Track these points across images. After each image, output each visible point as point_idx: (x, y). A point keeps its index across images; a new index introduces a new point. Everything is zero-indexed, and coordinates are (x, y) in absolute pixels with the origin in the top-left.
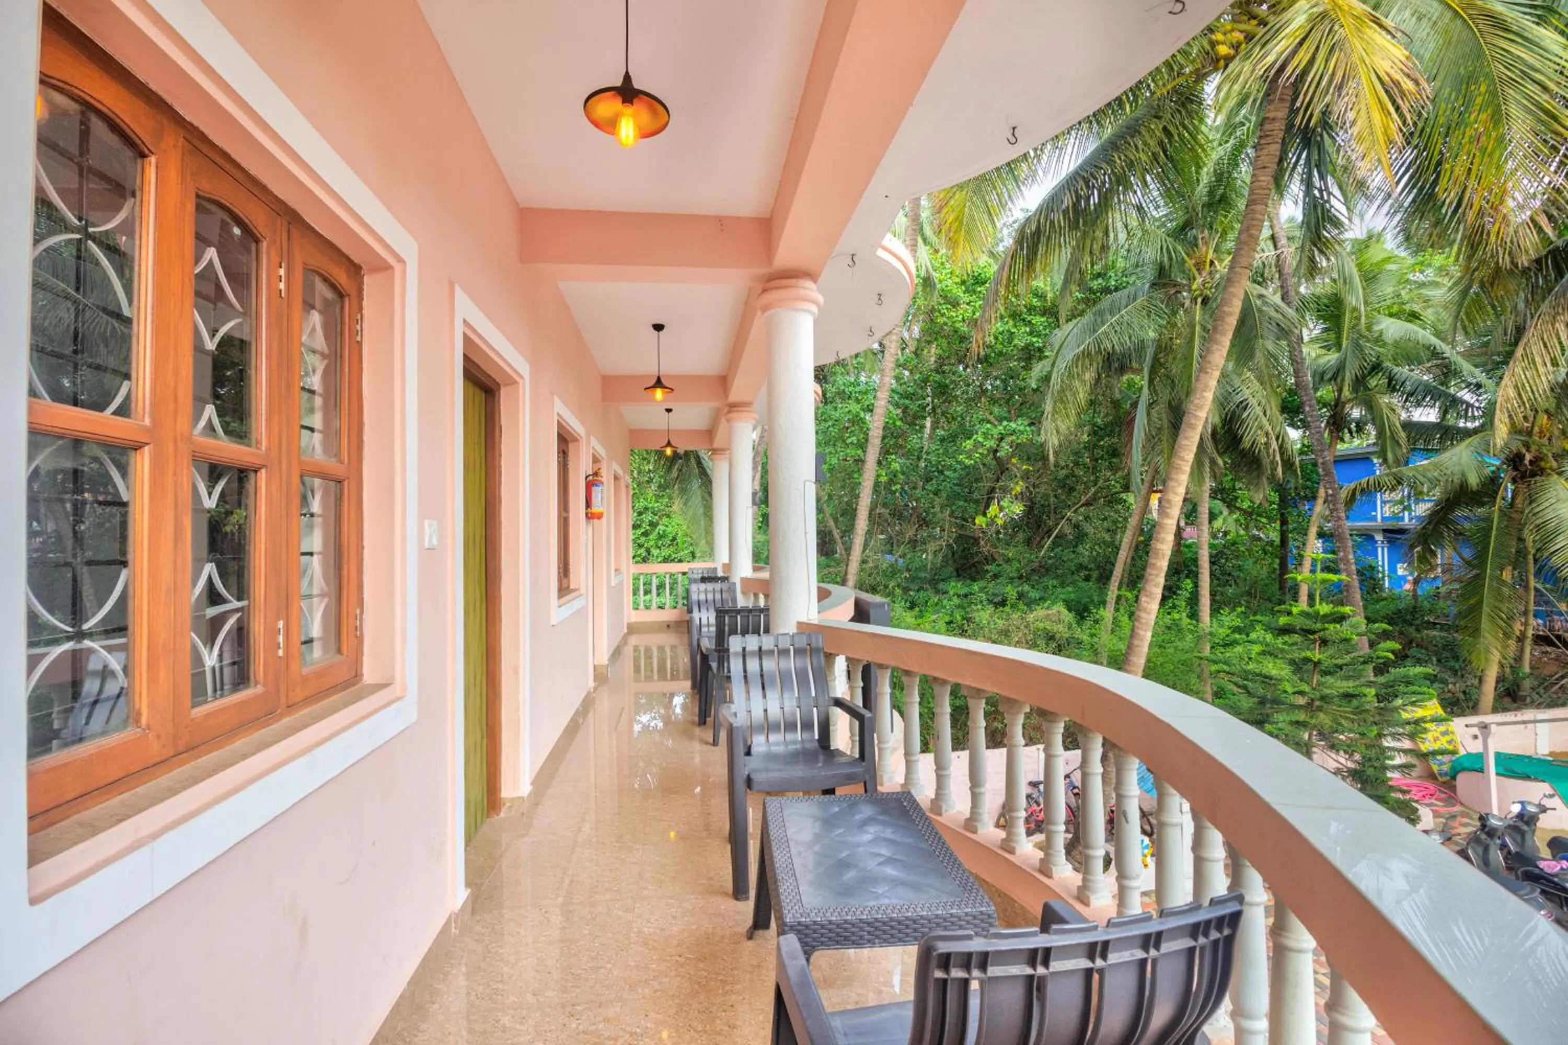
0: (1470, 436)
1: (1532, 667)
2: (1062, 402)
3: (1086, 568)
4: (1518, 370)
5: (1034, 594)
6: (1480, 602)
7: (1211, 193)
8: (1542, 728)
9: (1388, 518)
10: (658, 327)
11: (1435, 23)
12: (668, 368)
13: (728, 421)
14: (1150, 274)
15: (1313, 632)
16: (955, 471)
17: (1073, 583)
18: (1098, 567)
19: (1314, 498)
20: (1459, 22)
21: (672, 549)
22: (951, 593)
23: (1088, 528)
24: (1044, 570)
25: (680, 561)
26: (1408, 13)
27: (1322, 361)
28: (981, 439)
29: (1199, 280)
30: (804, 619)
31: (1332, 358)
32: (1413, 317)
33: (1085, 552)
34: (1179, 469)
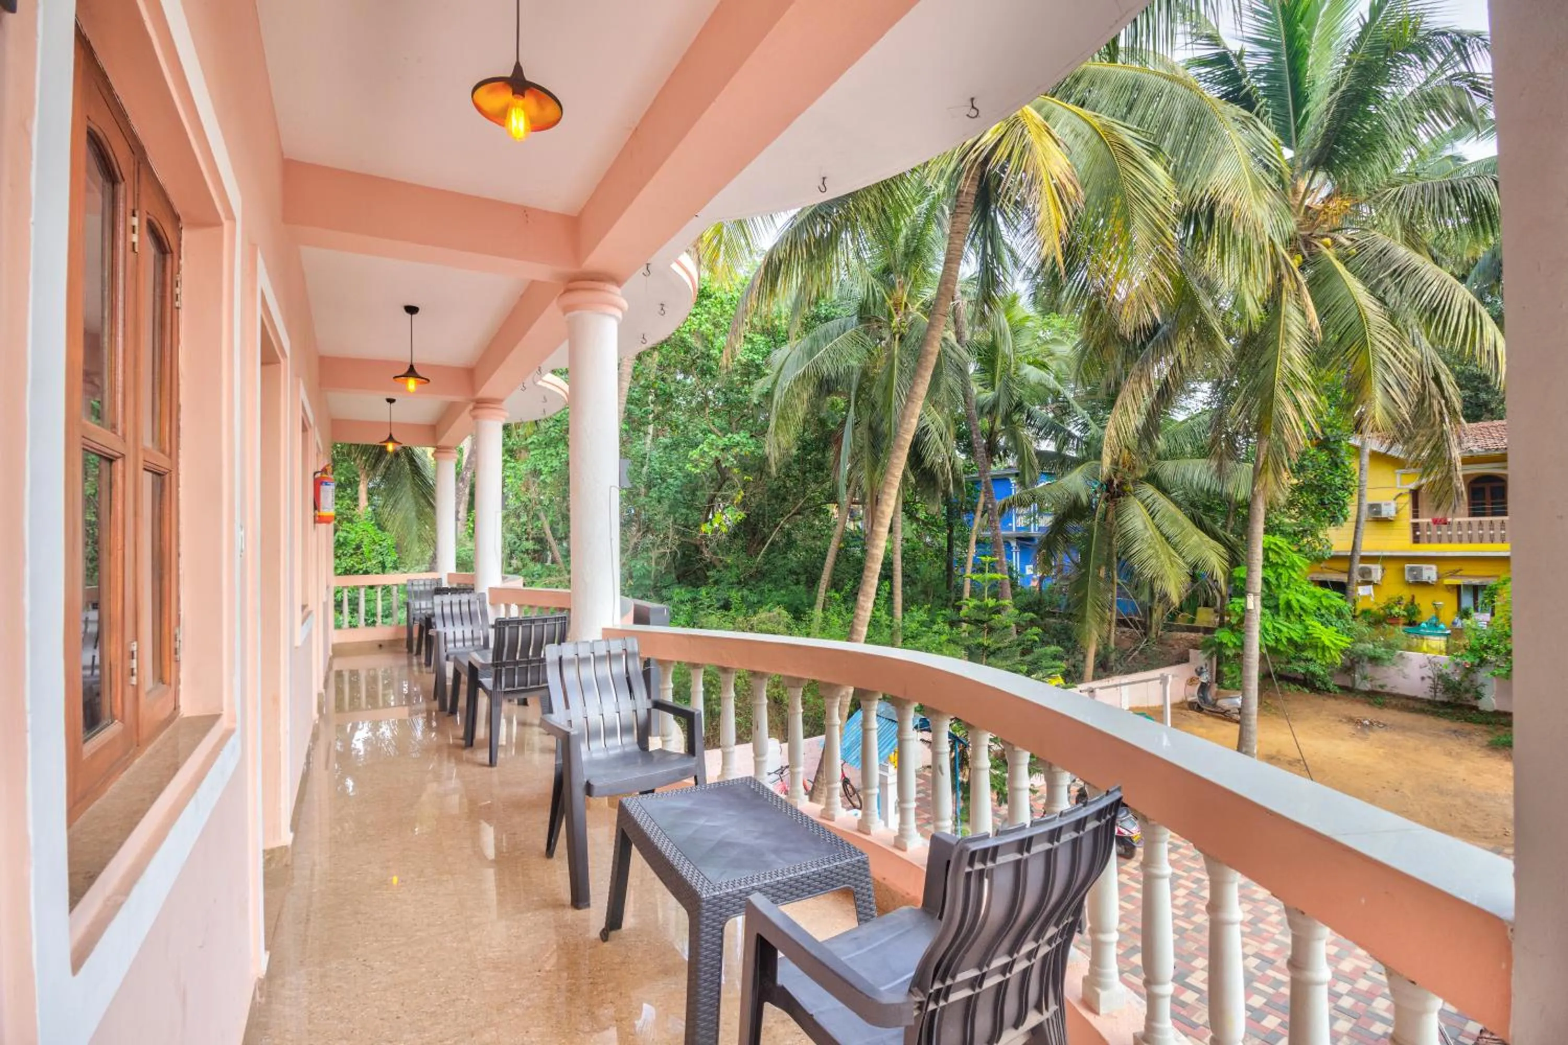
0: (1079, 465)
1: (1116, 644)
2: (784, 418)
3: (795, 573)
4: (1118, 416)
5: (754, 598)
6: (1086, 595)
7: (907, 245)
8: (1125, 689)
9: (1021, 528)
10: (412, 310)
11: (1087, 142)
12: (421, 358)
13: (475, 418)
14: (854, 305)
15: (983, 622)
16: (676, 479)
17: (786, 587)
18: (806, 571)
19: (974, 512)
20: (1103, 146)
21: (355, 558)
22: (676, 599)
23: (798, 536)
24: (760, 575)
25: (366, 572)
26: (1068, 130)
27: (983, 396)
28: (706, 449)
29: (897, 319)
30: (609, 625)
31: (988, 395)
32: (1043, 366)
33: (794, 558)
34: (890, 484)
